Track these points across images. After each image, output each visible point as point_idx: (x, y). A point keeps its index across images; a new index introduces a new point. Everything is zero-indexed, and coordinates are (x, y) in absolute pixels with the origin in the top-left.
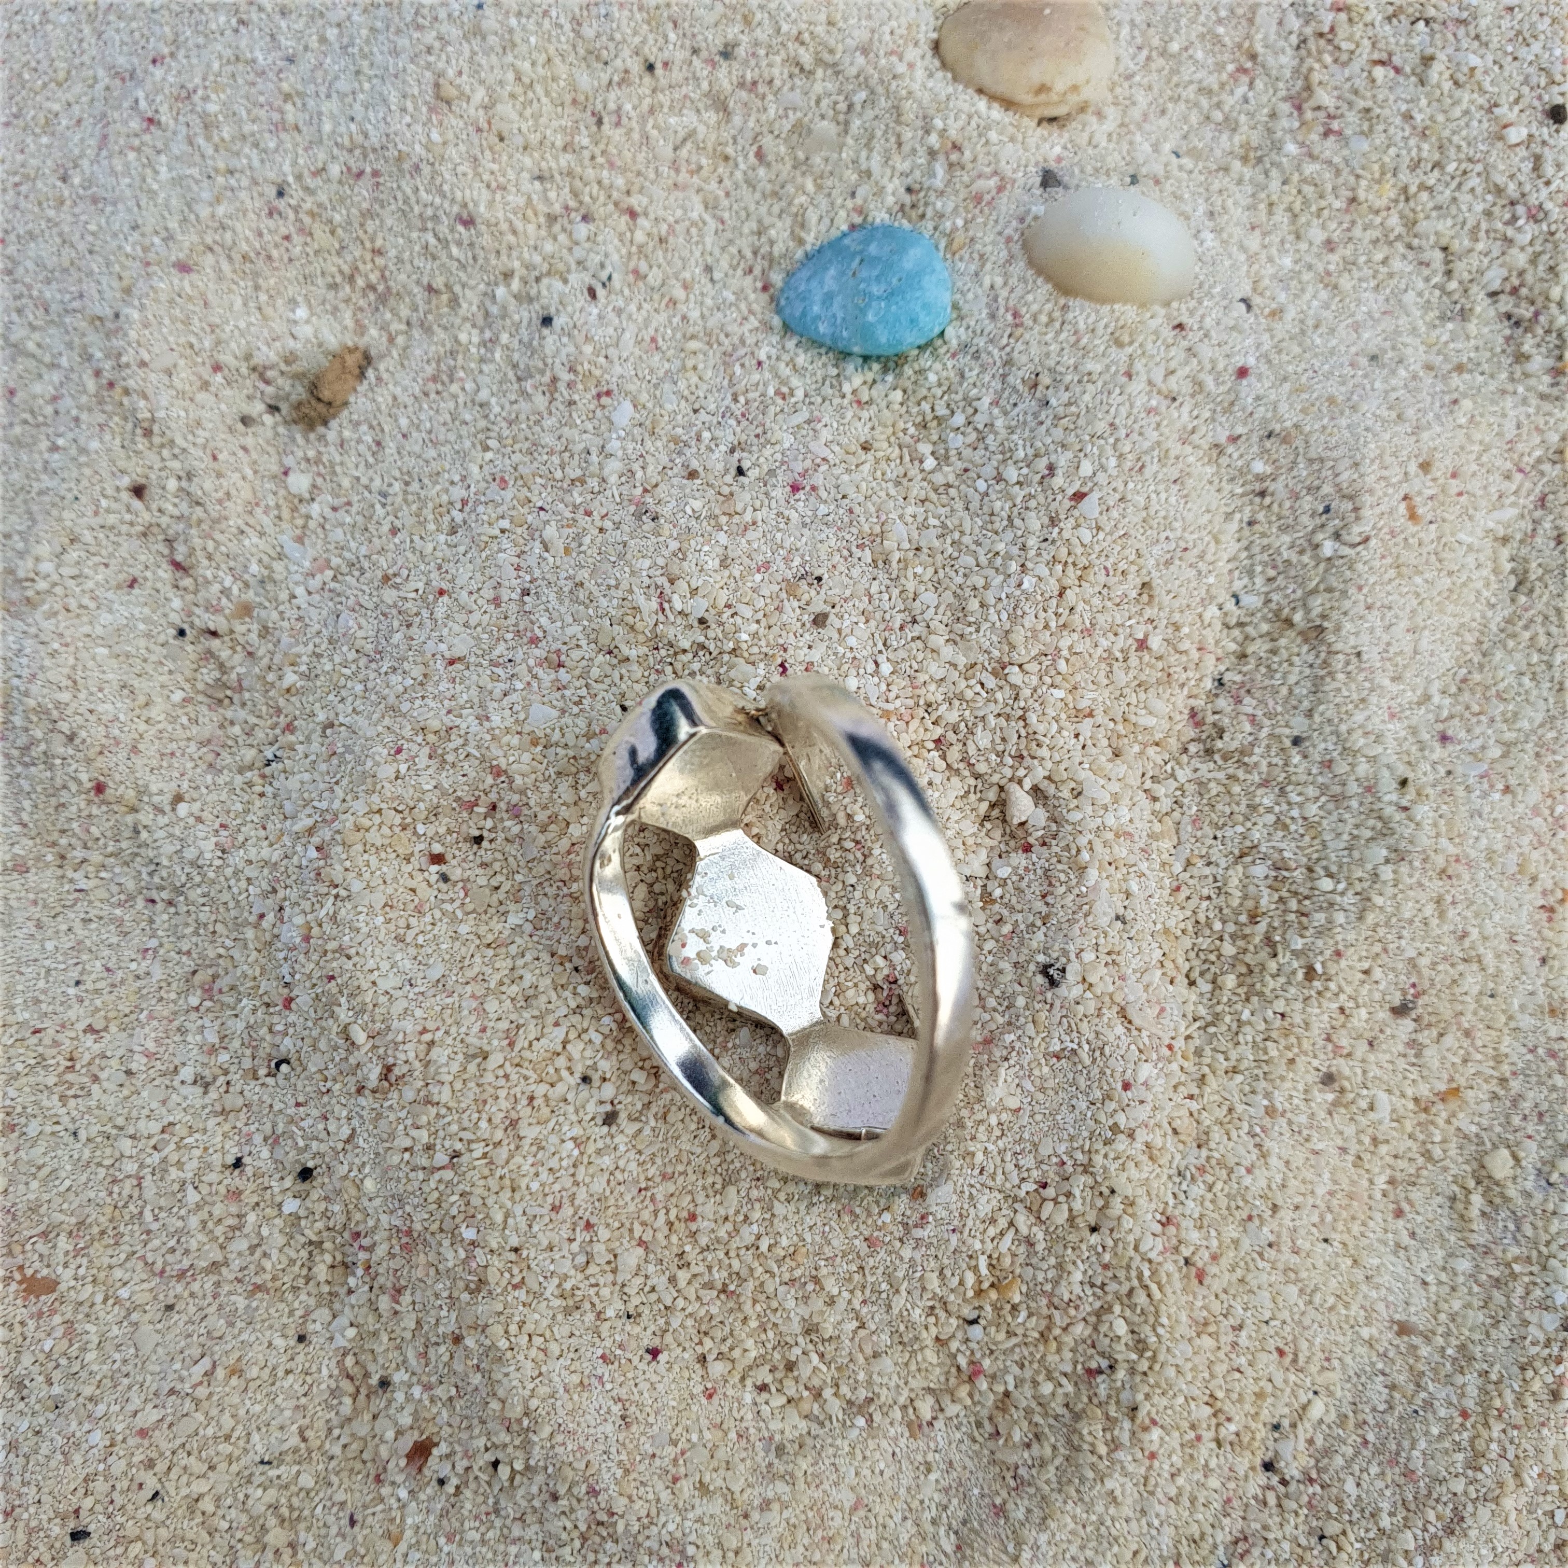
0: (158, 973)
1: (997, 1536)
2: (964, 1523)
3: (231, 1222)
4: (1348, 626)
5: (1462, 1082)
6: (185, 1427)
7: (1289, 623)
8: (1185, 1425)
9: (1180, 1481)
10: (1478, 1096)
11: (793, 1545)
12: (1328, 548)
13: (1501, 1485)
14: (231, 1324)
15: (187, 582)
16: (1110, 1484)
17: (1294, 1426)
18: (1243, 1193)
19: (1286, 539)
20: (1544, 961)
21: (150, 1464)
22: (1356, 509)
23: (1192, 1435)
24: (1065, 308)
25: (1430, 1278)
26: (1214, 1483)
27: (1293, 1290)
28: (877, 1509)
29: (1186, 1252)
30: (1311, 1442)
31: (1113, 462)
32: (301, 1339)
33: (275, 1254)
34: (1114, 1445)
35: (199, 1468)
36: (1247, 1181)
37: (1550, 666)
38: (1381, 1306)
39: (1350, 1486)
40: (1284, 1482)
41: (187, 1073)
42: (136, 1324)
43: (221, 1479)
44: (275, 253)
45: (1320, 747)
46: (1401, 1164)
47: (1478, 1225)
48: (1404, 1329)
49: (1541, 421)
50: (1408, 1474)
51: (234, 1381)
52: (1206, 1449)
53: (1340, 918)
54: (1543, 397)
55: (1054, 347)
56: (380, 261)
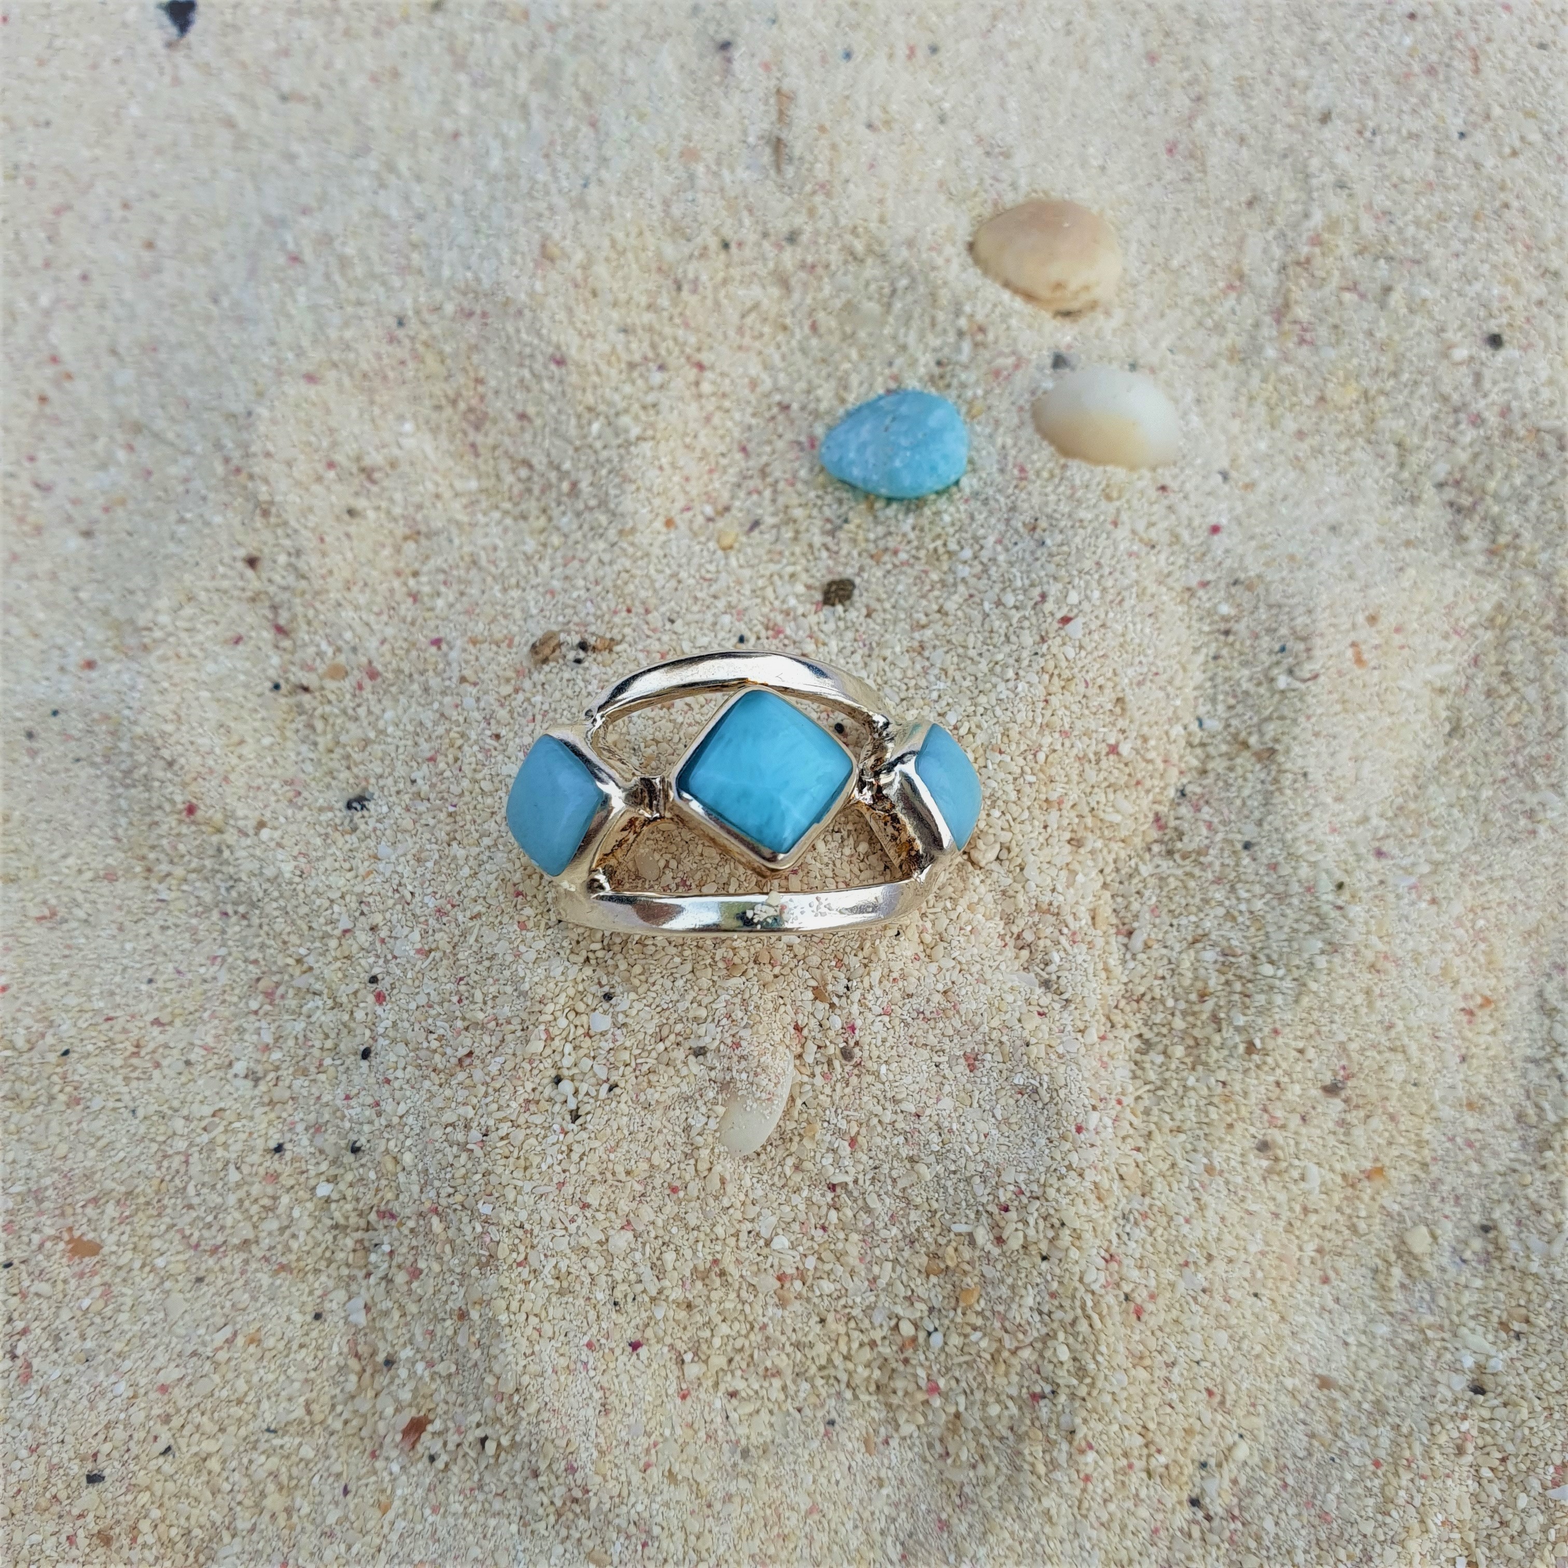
0: (224, 978)
1: (940, 1549)
2: (910, 1535)
3: (266, 1202)
4: (1297, 750)
5: (1387, 1162)
6: (203, 1387)
7: (1245, 745)
8: (1119, 1451)
9: (1112, 1507)
10: (1400, 1174)
11: (750, 1537)
12: (1283, 682)
13: (1407, 1529)
14: (254, 1299)
15: (286, 643)
16: (1046, 1502)
17: (1219, 1465)
18: (1180, 1240)
19: (1246, 672)
20: (1464, 1059)
21: (166, 1419)
22: (1308, 650)
23: (1124, 1462)
24: (1064, 467)
25: (1351, 1340)
26: (1143, 1512)
27: (1223, 1336)
28: (830, 1514)
29: (1127, 1288)
30: (1235, 1482)
31: (1096, 594)
32: (318, 1316)
33: (302, 1235)
34: (1053, 1465)
35: (210, 1427)
36: (1185, 1229)
37: (1476, 800)
38: (1304, 1360)
39: (1269, 1523)
40: (1208, 1518)
41: (240, 1067)
42: (168, 1292)
43: (228, 1442)
44: (391, 375)
45: (1266, 852)
46: (1329, 1235)
47: (1398, 1295)
48: (1325, 1383)
49: (1475, 593)
50: (1324, 1516)
51: (252, 1349)
52: (1136, 1479)
53: (1279, 1000)
54: (1479, 572)
55: (1052, 498)
56: (481, 389)
